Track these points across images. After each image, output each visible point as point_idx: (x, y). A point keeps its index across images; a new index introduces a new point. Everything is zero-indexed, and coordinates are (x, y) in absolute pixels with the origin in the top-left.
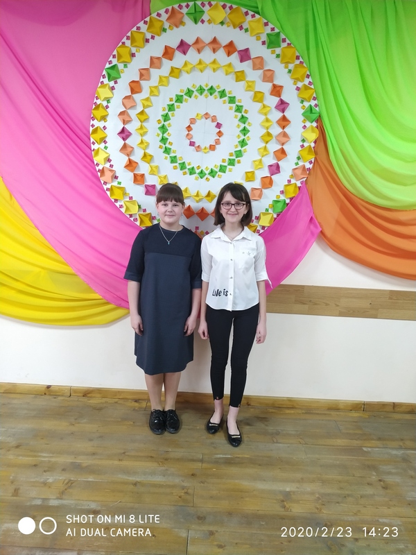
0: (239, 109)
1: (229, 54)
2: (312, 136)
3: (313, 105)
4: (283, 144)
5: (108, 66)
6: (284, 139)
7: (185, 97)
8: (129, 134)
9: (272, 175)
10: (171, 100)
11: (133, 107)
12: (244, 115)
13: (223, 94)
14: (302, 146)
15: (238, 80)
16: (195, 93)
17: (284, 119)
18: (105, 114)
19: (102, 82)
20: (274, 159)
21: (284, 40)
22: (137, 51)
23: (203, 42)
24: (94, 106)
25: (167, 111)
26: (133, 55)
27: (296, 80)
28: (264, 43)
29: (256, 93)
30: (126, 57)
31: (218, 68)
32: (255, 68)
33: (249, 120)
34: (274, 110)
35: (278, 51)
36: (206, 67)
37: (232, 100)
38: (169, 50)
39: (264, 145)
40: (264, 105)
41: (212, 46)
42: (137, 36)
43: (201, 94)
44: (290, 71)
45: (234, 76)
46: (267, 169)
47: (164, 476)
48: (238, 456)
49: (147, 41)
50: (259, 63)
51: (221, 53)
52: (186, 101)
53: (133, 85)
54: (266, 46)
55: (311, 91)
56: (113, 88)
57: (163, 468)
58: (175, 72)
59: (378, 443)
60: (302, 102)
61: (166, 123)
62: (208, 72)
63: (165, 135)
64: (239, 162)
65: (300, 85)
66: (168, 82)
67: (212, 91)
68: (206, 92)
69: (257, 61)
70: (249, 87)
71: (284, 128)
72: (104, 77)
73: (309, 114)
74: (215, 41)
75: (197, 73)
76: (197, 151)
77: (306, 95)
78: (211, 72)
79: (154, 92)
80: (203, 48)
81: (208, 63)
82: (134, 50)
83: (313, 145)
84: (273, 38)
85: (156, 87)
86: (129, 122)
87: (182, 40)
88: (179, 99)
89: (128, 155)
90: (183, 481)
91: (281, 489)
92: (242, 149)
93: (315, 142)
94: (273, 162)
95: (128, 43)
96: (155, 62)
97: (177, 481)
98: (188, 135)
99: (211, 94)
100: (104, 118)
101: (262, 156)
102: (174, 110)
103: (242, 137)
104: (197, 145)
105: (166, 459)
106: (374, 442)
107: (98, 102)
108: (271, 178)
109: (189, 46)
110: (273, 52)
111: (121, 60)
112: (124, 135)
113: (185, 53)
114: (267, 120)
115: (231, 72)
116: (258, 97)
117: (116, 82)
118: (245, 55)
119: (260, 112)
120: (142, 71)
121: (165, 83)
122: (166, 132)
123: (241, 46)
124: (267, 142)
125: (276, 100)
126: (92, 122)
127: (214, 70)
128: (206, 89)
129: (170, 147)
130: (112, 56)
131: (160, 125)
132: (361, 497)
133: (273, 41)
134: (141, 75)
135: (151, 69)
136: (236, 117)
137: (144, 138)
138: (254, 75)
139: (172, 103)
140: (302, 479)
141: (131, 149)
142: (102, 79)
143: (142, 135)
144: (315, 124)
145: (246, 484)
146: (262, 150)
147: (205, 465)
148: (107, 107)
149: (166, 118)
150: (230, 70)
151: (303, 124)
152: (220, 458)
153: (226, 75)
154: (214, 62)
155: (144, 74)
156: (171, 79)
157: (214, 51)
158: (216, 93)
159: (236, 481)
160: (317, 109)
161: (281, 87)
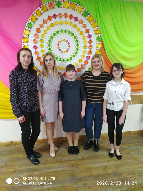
0: (75, 38)
1: (71, 19)
2: (100, 46)
3: (99, 36)
4: (90, 49)
5: (27, 23)
6: (91, 48)
7: (56, 34)
8: (37, 47)
9: (88, 60)
10: (51, 35)
11: (38, 38)
12: (77, 39)
13: (69, 32)
14: (97, 50)
15: (74, 27)
16: (60, 32)
17: (90, 41)
18: (28, 40)
19: (26, 29)
20: (88, 54)
21: (89, 14)
22: (38, 18)
23: (62, 14)
24: (23, 38)
25: (50, 39)
26: (37, 19)
27: (94, 27)
28: (82, 15)
29: (81, 32)
30: (35, 20)
31: (67, 24)
32: (80, 23)
33: (79, 41)
34: (87, 38)
35: (87, 18)
36: (63, 23)
37: (73, 35)
38: (50, 17)
39: (84, 50)
40: (84, 36)
41: (65, 16)
42: (38, 12)
43: (62, 33)
44: (91, 24)
45: (73, 26)
46: (86, 58)
47: (63, 167)
48: (86, 156)
49: (42, 14)
50: (81, 22)
51: (68, 18)
52: (57, 35)
53: (37, 30)
54: (83, 16)
55: (99, 31)
56: (30, 31)
57: (62, 165)
58: (52, 25)
59: (128, 145)
60: (96, 35)
61: (50, 43)
62: (64, 25)
63: (50, 47)
64: (76, 56)
65: (95, 29)
66: (50, 29)
67: (66, 32)
68: (64, 32)
69: (81, 21)
70: (78, 30)
71: (90, 44)
72: (26, 27)
73: (98, 39)
74: (66, 14)
75: (60, 25)
76: (62, 53)
77: (97, 32)
78: (65, 25)
79: (45, 32)
80: (62, 16)
81: (64, 22)
82: (37, 17)
83: (100, 49)
84: (85, 13)
85: (46, 30)
86: (37, 43)
87: (54, 14)
88: (54, 34)
89: (37, 55)
90: (70, 168)
91: (103, 165)
92: (77, 51)
93: (101, 48)
94: (88, 55)
95: (35, 15)
96: (45, 22)
97: (68, 168)
98: (58, 47)
99: (65, 33)
100: (27, 42)
101: (84, 54)
102: (53, 38)
103: (77, 47)
104: (61, 50)
105: (62, 162)
106: (126, 145)
107: (25, 36)
108: (87, 61)
109: (57, 16)
110: (86, 18)
111: (33, 21)
112: (35, 48)
113: (55, 18)
114: (85, 41)
115: (72, 25)
116: (81, 33)
117: (31, 29)
118: (76, 19)
119: (82, 39)
120: (40, 25)
121: (49, 29)
122: (50, 46)
123: (75, 16)
124: (85, 49)
125: (87, 34)
126: (23, 44)
127: (66, 24)
128: (63, 31)
129: (52, 51)
130: (29, 19)
131: (48, 44)
132: (128, 163)
133: (85, 14)
134: (40, 26)
135: (44, 24)
136: (74, 40)
137: (43, 49)
138: (80, 26)
139: (52, 36)
140: (108, 161)
141: (38, 53)
142: (25, 28)
143: (42, 48)
144: (100, 42)
145: (91, 165)
146: (84, 52)
147: (76, 161)
148: (28, 38)
149: (50, 41)
150: (71, 24)
151: (97, 42)
152: (80, 158)
153: (70, 26)
154: (66, 21)
155: (41, 26)
156: (51, 27)
157: (66, 17)
158: (67, 32)
159: (88, 165)
160: (101, 37)
161: (89, 30)
